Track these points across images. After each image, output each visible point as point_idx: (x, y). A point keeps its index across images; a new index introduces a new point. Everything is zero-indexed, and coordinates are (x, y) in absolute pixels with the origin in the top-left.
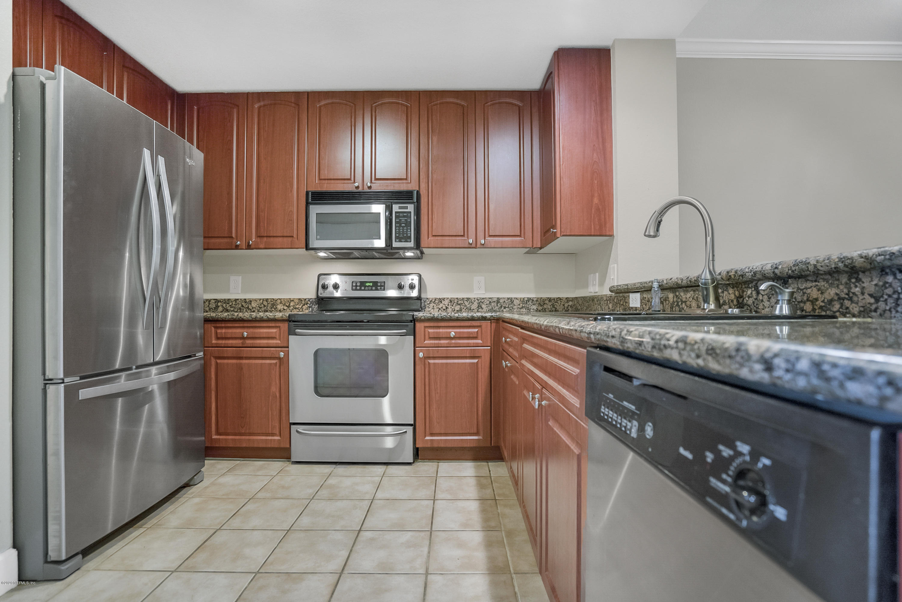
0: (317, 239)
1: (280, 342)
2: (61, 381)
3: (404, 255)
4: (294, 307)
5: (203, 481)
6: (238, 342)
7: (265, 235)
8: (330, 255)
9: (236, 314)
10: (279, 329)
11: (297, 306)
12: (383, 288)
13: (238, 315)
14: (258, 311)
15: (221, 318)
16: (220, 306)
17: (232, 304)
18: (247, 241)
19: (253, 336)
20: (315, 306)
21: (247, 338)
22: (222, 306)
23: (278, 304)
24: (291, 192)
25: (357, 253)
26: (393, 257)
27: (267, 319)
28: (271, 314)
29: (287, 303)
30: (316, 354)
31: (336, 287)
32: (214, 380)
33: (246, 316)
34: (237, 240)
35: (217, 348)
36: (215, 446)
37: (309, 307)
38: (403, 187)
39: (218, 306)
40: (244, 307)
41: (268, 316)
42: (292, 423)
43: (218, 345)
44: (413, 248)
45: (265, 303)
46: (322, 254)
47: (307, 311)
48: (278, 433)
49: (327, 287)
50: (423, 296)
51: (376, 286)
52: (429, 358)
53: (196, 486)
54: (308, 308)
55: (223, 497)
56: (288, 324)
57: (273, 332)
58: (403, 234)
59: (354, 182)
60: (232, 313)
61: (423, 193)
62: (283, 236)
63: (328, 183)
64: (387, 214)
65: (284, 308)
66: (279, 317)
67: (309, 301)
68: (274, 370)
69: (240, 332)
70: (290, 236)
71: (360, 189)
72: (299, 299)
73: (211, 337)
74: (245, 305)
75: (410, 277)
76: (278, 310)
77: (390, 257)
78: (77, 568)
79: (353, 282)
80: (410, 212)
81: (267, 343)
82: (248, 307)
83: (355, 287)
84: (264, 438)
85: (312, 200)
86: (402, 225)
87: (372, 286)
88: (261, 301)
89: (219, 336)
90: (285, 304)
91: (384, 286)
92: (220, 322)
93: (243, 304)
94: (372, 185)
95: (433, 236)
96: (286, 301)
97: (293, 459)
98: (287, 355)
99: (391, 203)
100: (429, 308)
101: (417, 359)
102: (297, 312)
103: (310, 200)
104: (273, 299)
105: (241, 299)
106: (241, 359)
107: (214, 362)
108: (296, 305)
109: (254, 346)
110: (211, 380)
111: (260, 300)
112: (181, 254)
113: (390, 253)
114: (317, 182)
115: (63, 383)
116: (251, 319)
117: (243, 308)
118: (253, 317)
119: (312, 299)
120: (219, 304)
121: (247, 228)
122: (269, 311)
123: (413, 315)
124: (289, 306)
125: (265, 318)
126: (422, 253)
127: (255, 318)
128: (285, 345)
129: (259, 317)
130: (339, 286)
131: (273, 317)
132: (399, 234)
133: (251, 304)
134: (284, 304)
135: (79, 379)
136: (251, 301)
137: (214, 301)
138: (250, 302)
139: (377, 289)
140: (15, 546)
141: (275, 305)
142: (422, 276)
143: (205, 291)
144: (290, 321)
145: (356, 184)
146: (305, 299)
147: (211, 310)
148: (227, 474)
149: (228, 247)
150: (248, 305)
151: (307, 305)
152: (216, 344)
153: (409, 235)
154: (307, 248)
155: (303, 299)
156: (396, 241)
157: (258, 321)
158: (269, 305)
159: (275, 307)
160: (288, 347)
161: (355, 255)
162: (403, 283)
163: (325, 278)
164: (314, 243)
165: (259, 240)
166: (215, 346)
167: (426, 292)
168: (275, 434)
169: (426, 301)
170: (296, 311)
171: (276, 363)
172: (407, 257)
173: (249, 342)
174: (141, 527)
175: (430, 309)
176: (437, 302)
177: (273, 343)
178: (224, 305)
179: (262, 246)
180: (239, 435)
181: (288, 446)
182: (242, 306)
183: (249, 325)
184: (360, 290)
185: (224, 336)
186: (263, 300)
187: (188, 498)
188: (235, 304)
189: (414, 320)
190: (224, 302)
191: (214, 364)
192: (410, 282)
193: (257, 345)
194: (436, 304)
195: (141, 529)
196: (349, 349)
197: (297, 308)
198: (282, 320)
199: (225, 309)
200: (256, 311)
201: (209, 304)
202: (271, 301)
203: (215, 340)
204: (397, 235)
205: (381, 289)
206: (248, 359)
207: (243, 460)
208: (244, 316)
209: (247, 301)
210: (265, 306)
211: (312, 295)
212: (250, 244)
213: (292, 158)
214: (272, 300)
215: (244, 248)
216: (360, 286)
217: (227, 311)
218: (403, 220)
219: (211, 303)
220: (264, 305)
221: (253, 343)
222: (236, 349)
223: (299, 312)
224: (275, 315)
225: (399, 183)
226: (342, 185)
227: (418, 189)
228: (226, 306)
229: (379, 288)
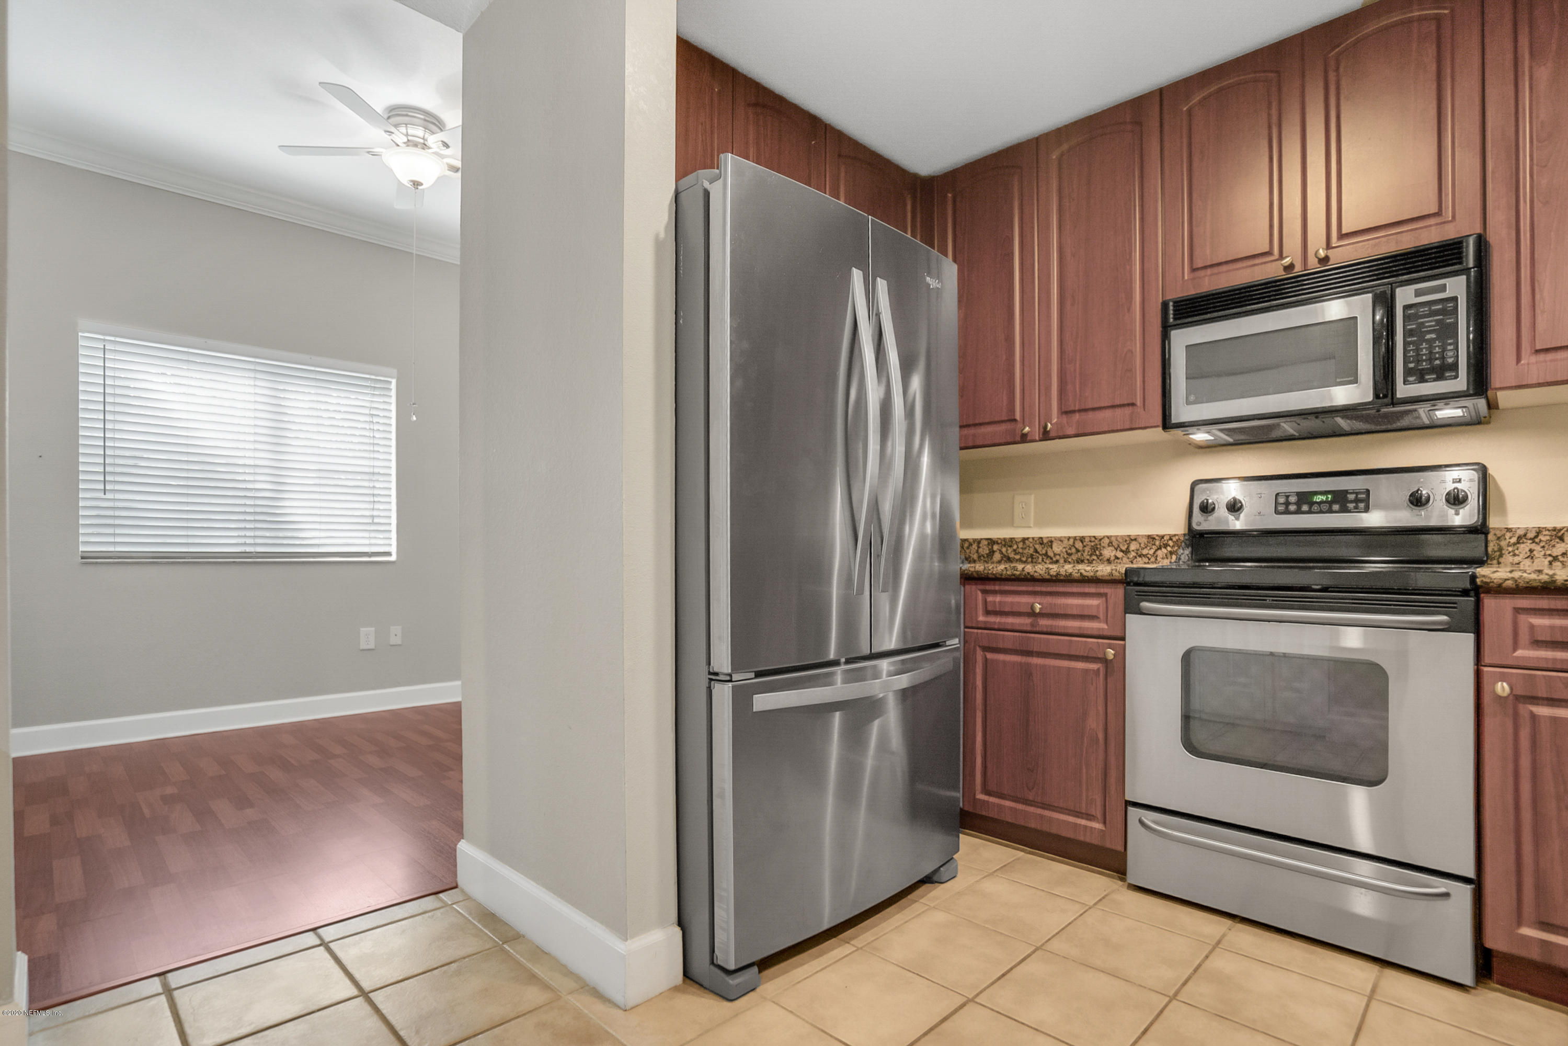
0: (1188, 403)
1: (1106, 627)
2: (728, 678)
3: (1430, 418)
4: (1137, 553)
5: (956, 879)
6: (1025, 622)
7: (1077, 408)
8: (1220, 437)
9: (1020, 567)
10: (1104, 599)
11: (1145, 552)
12: (1362, 505)
13: (1023, 568)
14: (1065, 561)
15: (994, 574)
16: (996, 551)
17: (1018, 547)
18: (1043, 424)
19: (1053, 612)
20: (1183, 550)
21: (1041, 615)
22: (1001, 552)
23: (1104, 547)
24: (1129, 310)
25: (1289, 424)
26: (1394, 426)
27: (1081, 578)
28: (1088, 568)
29: (1124, 545)
30: (1187, 658)
31: (1234, 507)
32: (981, 691)
33: (1038, 570)
34: (1024, 423)
35: (986, 631)
36: (980, 813)
37: (1171, 553)
38: (1431, 236)
39: (994, 552)
40: (1038, 553)
41: (1083, 571)
42: (1130, 802)
43: (988, 626)
44: (1466, 393)
45: (1079, 545)
46: (1200, 436)
47: (1166, 563)
48: (1099, 814)
49: (1214, 509)
50: (1494, 522)
51: (1341, 501)
52: (1534, 700)
53: (942, 886)
54: (1169, 555)
55: (986, 926)
56: (1125, 589)
57: (1092, 605)
58: (1431, 360)
59: (1281, 257)
60: (1012, 565)
61: (1499, 238)
62: (1113, 407)
63: (1211, 275)
64: (1378, 317)
65: (1117, 555)
66: (1106, 574)
67: (1171, 539)
68: (1094, 684)
69: (1028, 603)
70: (1128, 405)
71: (1298, 269)
72: (1149, 537)
73: (976, 608)
74: (1041, 548)
75: (1450, 475)
76: (1105, 559)
77: (1384, 427)
78: (752, 988)
79: (1277, 495)
80: (1455, 299)
81: (1080, 628)
82: (1047, 553)
83: (1283, 506)
84: (1071, 819)
85: (1175, 319)
86: (1428, 337)
87: (1330, 503)
88: (1072, 541)
89: (990, 608)
90: (1119, 546)
91: (1367, 501)
92: (992, 582)
93: (1037, 546)
94: (1331, 253)
95: (1538, 352)
96: (1121, 540)
97: (1131, 879)
98: (1121, 654)
99: (1391, 284)
100: (1515, 555)
101: (1487, 699)
102: (1145, 563)
103: (1171, 320)
104: (1094, 537)
105: (1033, 538)
106: (1029, 656)
107: (981, 658)
108: (1143, 549)
109: (1053, 630)
110: (975, 688)
111: (1068, 540)
112: (925, 460)
113: (1386, 416)
114: (1186, 278)
115: (731, 681)
116: (1048, 577)
117: (1037, 555)
118: (1051, 574)
119: (1177, 535)
120: (996, 547)
121: (1042, 399)
122: (1086, 561)
123: (1473, 577)
124: (1126, 552)
125: (1076, 575)
126: (1492, 406)
127: (1055, 576)
128: (1118, 633)
129: (1064, 573)
130: (1242, 505)
131: (1092, 574)
132: (1418, 361)
133: (1052, 548)
134: (1116, 546)
135: (753, 676)
136: (1051, 542)
137: (986, 542)
138: (1050, 544)
139: (1344, 510)
140: (680, 923)
141: (1097, 548)
142: (1491, 471)
143: (967, 523)
144: (1128, 584)
145: (1287, 261)
146: (1163, 537)
147: (982, 558)
148: (997, 876)
149: (1009, 440)
150: (1046, 548)
151: (1165, 548)
152: (985, 622)
153: (1450, 360)
154: (1167, 424)
155: (1157, 535)
156: (1405, 382)
157: (1061, 581)
158: (1087, 549)
159: (1097, 553)
160: (1123, 639)
161: (1285, 431)
162: (1424, 492)
163: (1207, 489)
164: (1182, 412)
165: (1064, 419)
166: (983, 626)
167: (1503, 510)
168: (1093, 816)
169: (1504, 535)
170: (1141, 562)
171: (1098, 669)
172: (1439, 423)
173: (1044, 623)
174: (847, 942)
175: (1517, 559)
176: (1543, 538)
177: (1093, 628)
178: (1004, 550)
179: (1070, 431)
180: (1023, 803)
181: (1121, 849)
182: (1036, 551)
183: (1044, 589)
184: (1298, 512)
185: (998, 610)
186: (1075, 538)
187: (926, 908)
188: (1022, 548)
189: (1477, 590)
190: (1003, 543)
191: (981, 661)
192: (1450, 486)
193: (1060, 631)
194: (1542, 544)
195: (847, 945)
196: (1271, 652)
197: (1144, 555)
198: (1111, 581)
199: (1005, 556)
200: (1062, 561)
201: (979, 547)
202: (1090, 541)
203: (983, 615)
204: (1412, 365)
205: (1356, 508)
206: (1042, 657)
207: (1030, 853)
208: (1035, 572)
209: (1045, 541)
210: (1078, 551)
211: (1177, 527)
212: (1048, 429)
213: (1130, 239)
214: (1093, 539)
215: (1037, 438)
216: (1299, 504)
217: (1009, 560)
218: (1430, 322)
219: (981, 545)
220: (1076, 549)
221: (1051, 626)
222: (1020, 634)
223: (1148, 563)
224: (1097, 571)
225: (1416, 229)
226: (1249, 270)
227: (1478, 230)
228: (1007, 550)
229: (1351, 506)
